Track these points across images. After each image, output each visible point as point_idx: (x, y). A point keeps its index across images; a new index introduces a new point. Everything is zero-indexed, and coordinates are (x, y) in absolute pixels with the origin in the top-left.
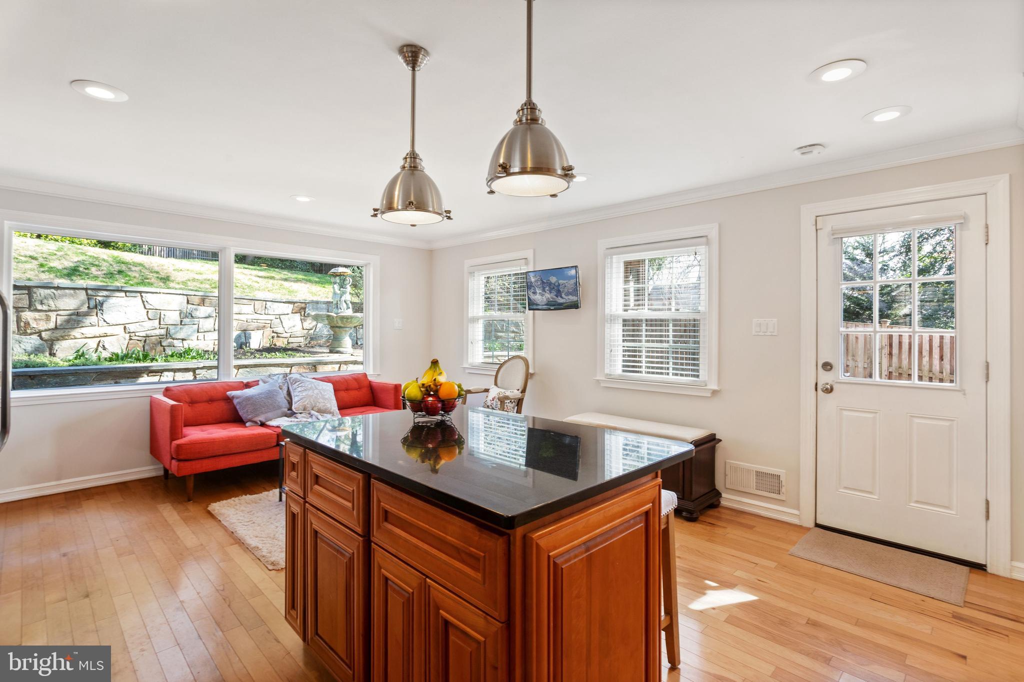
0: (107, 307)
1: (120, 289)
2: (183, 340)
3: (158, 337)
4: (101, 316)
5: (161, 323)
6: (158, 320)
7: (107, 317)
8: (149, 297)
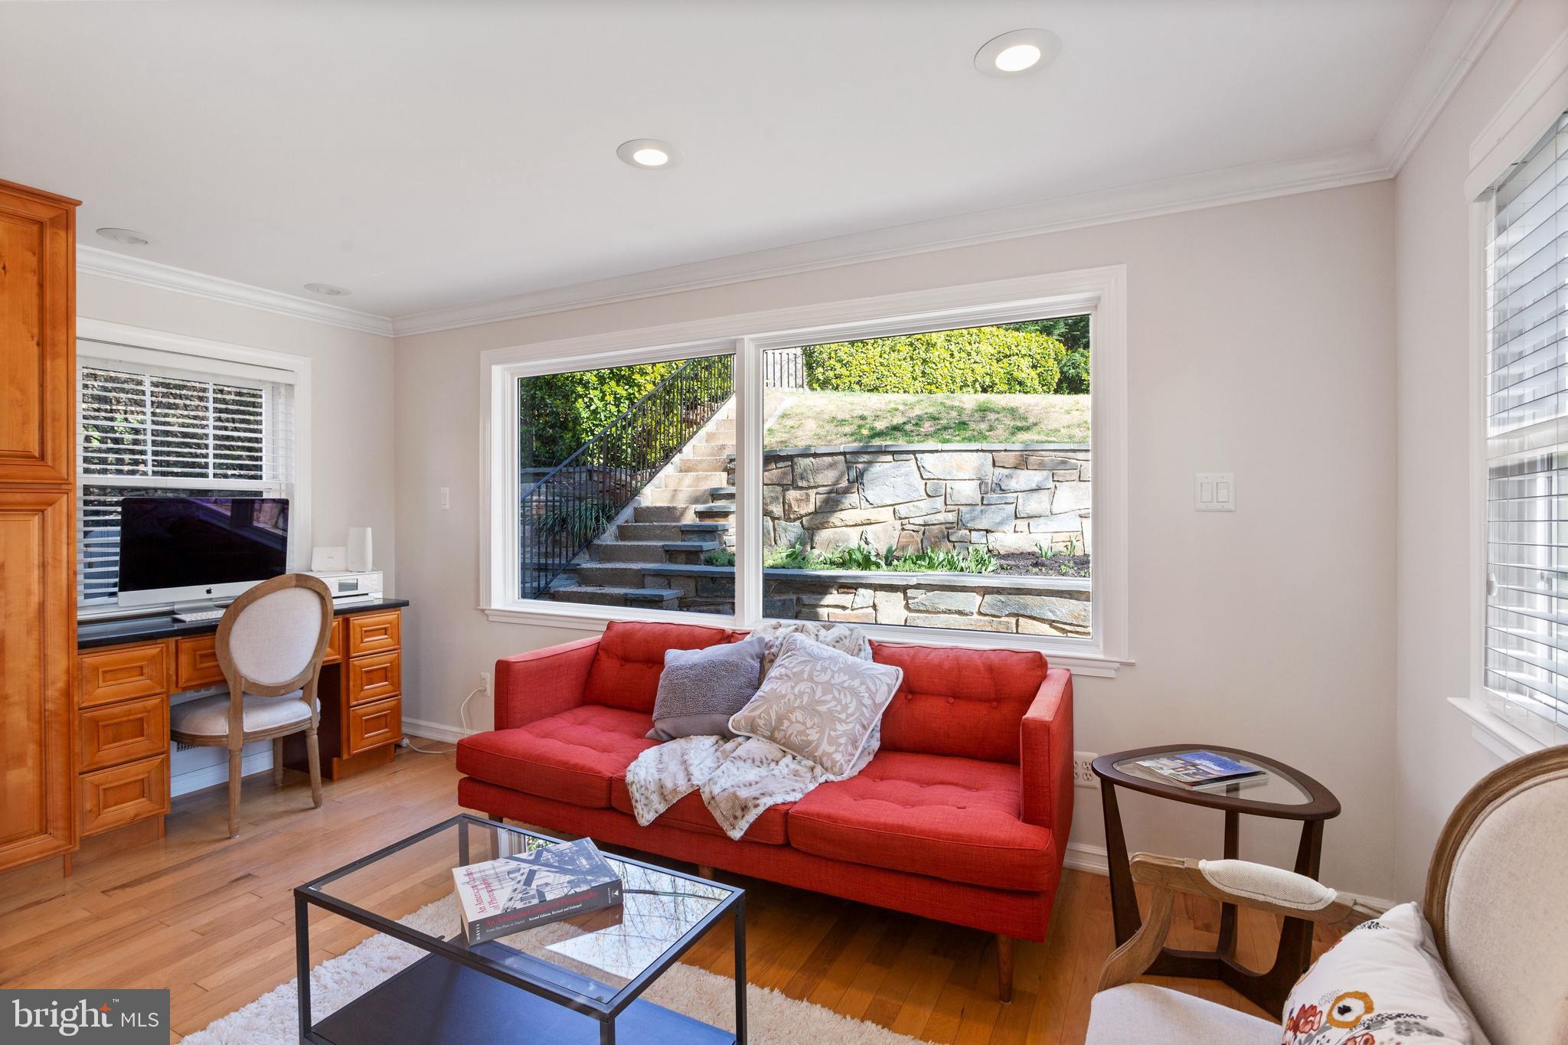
0: (869, 479)
1: (883, 449)
2: (987, 531)
3: (943, 527)
4: (863, 494)
5: (948, 503)
6: (943, 497)
7: (870, 494)
8: (927, 460)
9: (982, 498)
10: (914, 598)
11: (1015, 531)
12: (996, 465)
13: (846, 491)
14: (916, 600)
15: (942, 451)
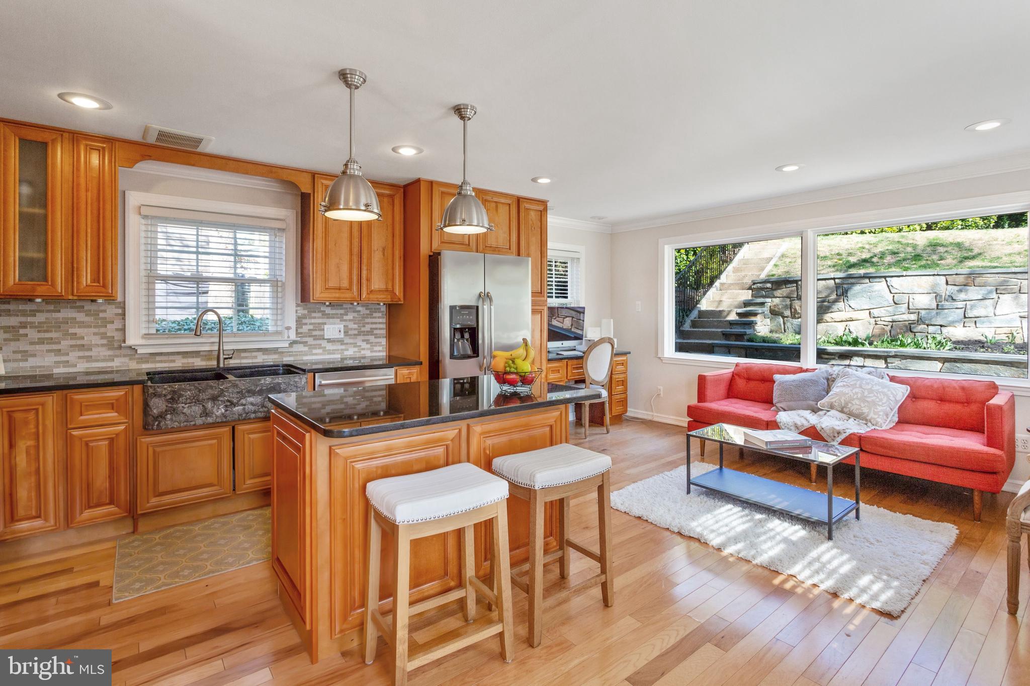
0: (851, 294)
1: (863, 276)
2: (941, 326)
3: (907, 323)
4: (847, 302)
5: (910, 308)
6: (907, 304)
7: (852, 303)
8: (894, 282)
9: (938, 305)
10: (892, 363)
11: (964, 326)
12: (949, 283)
13: (836, 301)
14: (893, 364)
15: (906, 276)
